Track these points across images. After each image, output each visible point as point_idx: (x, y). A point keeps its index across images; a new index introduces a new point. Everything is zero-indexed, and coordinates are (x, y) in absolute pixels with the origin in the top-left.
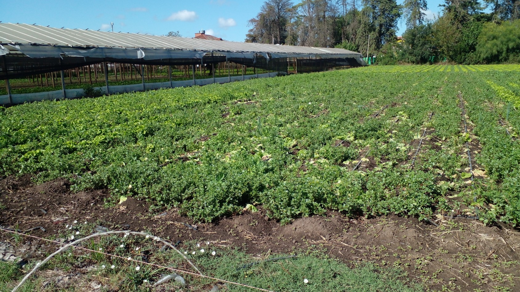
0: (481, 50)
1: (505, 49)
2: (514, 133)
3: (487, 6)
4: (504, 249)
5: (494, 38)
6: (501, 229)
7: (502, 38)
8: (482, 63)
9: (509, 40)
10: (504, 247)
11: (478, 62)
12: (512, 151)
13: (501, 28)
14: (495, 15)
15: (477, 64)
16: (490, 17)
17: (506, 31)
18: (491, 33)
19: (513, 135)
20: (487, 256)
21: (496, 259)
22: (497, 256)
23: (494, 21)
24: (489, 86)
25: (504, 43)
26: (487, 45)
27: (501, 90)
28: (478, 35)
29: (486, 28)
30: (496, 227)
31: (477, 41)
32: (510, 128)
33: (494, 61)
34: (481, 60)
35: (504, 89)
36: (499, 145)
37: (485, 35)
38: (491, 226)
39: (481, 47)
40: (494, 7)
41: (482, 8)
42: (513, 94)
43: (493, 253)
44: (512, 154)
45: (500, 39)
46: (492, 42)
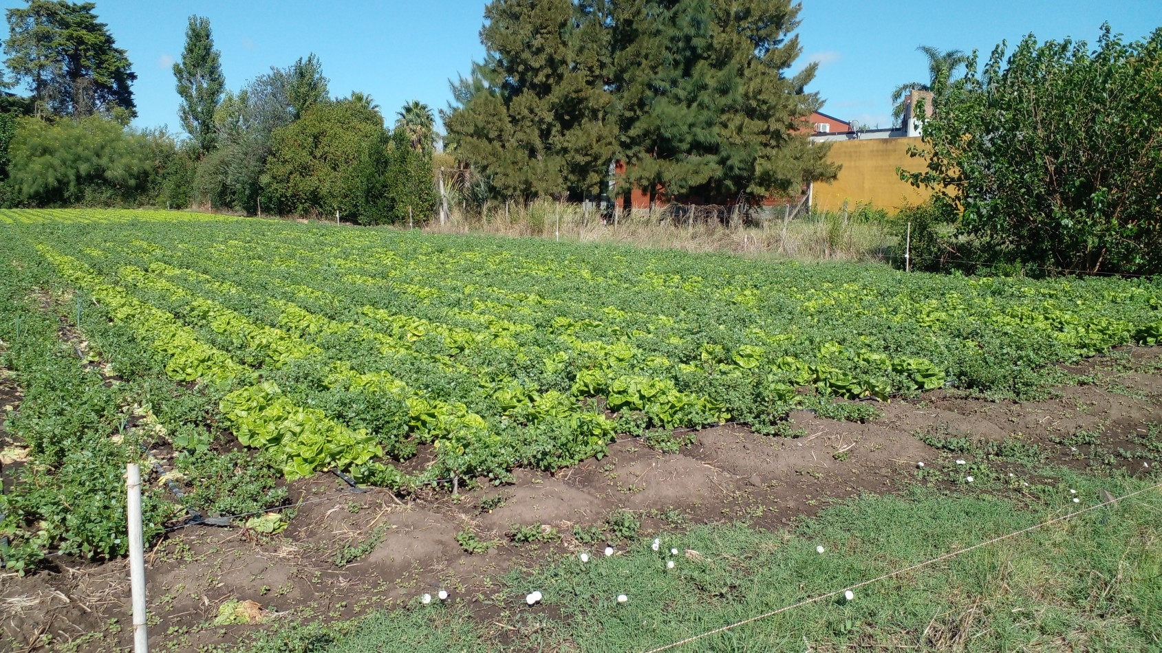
0: (20, 175)
1: (72, 177)
2: (92, 354)
3: (18, 81)
4: (66, 616)
5: (46, 151)
6: (60, 572)
7: (62, 153)
8: (29, 206)
9: (78, 158)
10: (65, 612)
11: (20, 203)
12: (83, 393)
13: (55, 131)
14: (38, 102)
15: (17, 206)
16: (28, 105)
17: (67, 139)
18: (37, 141)
19: (90, 359)
20: (28, 644)
21: (49, 644)
22: (50, 636)
23: (39, 115)
24: (41, 256)
25: (69, 163)
26: (31, 166)
27: (66, 263)
28: (7, 143)
29: (24, 128)
30: (47, 571)
31: (10, 157)
32: (86, 343)
33: (55, 202)
34: (24, 197)
35: (72, 262)
36: (57, 384)
37: (25, 143)
38: (35, 574)
39: (20, 170)
40: (34, 85)
41: (8, 84)
42: (91, 271)
43: (42, 633)
44: (84, 399)
45: (57, 154)
46: (43, 159)
